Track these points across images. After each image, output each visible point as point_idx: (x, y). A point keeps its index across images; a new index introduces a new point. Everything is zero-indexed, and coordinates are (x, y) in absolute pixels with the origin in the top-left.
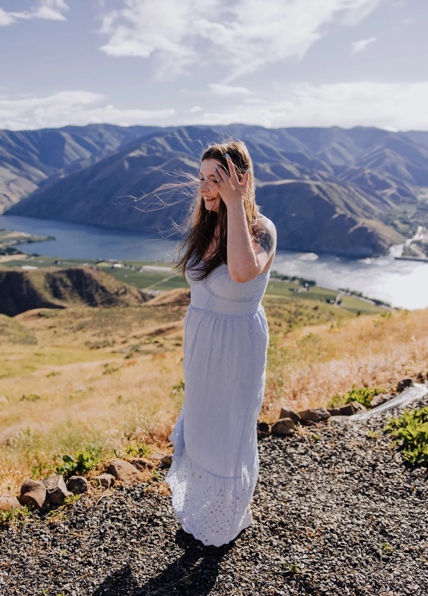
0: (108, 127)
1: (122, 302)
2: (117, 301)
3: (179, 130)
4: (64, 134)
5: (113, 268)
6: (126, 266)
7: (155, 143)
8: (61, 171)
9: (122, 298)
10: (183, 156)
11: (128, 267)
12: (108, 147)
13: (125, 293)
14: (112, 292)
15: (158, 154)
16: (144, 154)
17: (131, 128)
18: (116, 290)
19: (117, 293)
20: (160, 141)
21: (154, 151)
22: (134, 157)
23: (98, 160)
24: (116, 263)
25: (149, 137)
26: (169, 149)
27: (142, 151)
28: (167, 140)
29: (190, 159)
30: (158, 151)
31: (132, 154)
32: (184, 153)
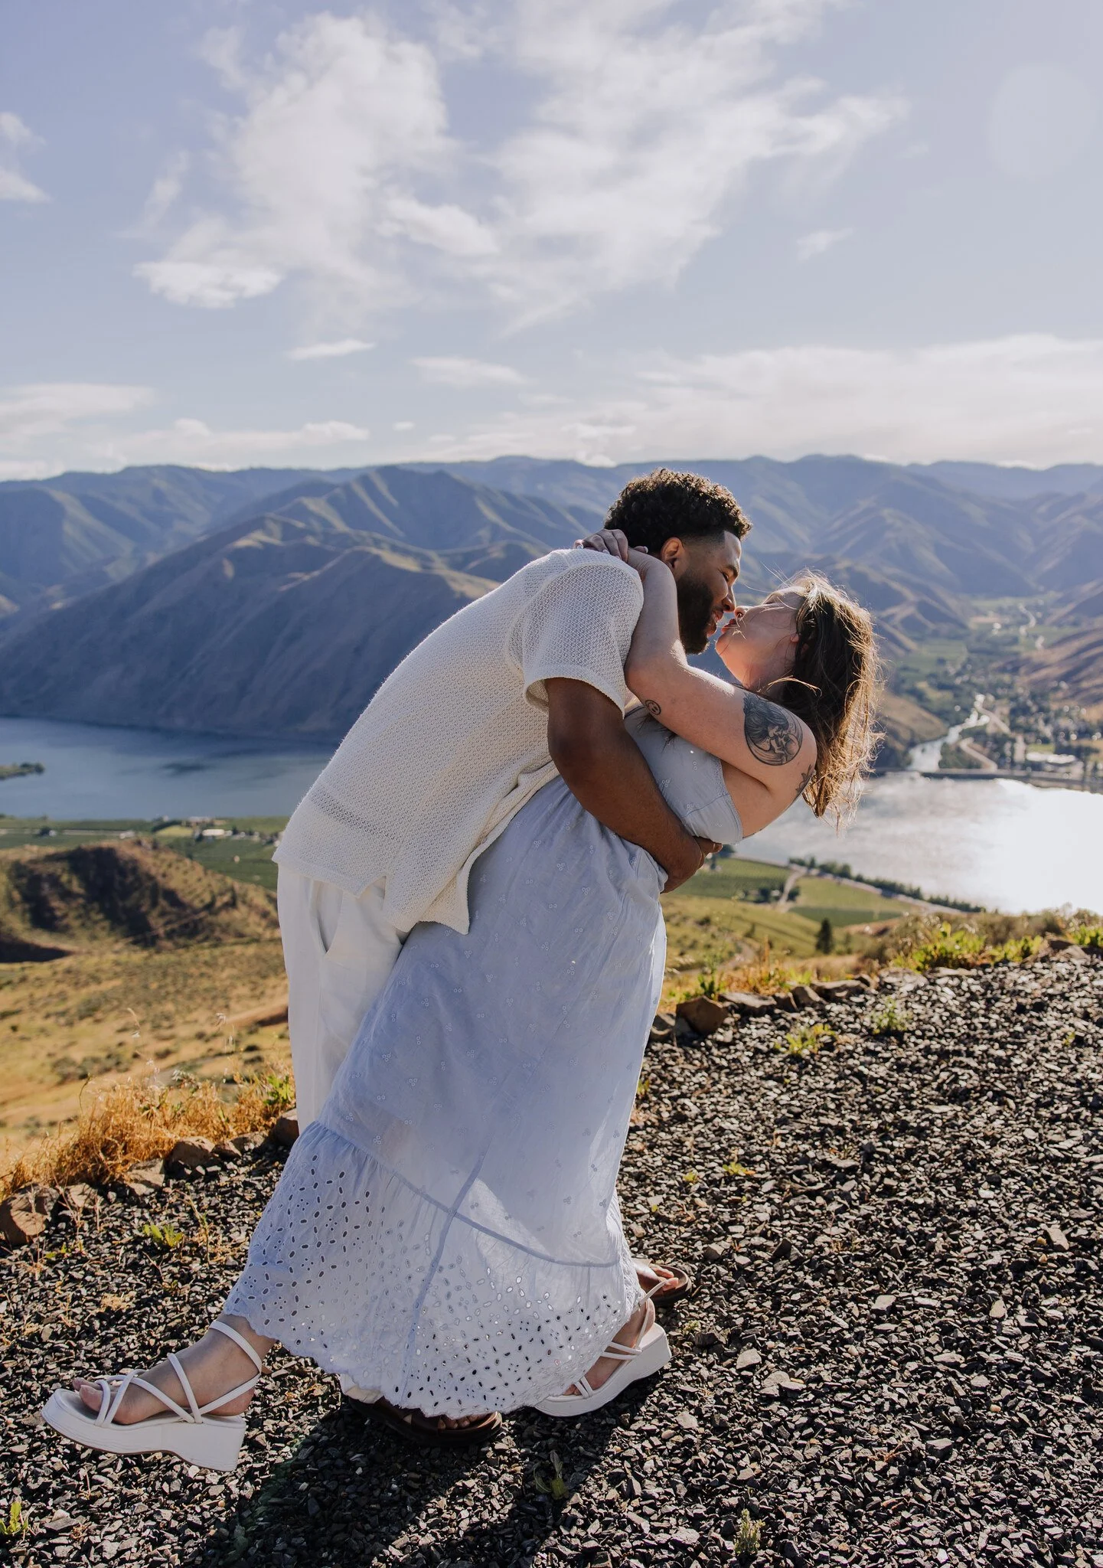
0: (175, 473)
1: (226, 929)
2: (212, 926)
3: (365, 478)
4: (58, 495)
5: (201, 838)
6: (235, 832)
7: (303, 513)
8: (54, 590)
9: (224, 917)
10: (377, 543)
11: (242, 835)
12: (179, 526)
13: (232, 904)
14: (197, 904)
15: (311, 540)
16: (275, 541)
17: (240, 475)
18: (207, 899)
19: (209, 907)
20: (316, 505)
21: (303, 533)
22: (248, 549)
23: (152, 559)
24: (211, 826)
25: (286, 496)
26: (340, 526)
27: (270, 534)
28: (333, 502)
29: (394, 549)
30: (313, 534)
31: (243, 543)
32: (378, 536)
